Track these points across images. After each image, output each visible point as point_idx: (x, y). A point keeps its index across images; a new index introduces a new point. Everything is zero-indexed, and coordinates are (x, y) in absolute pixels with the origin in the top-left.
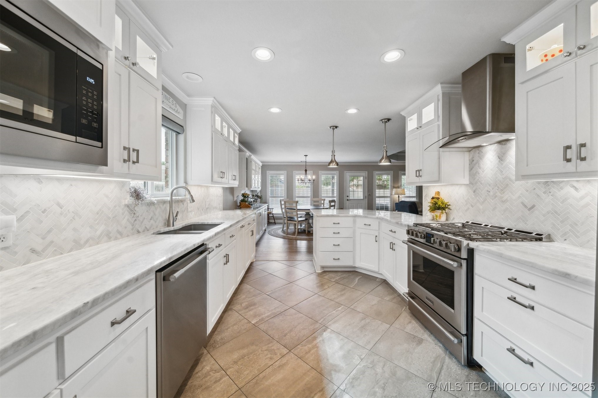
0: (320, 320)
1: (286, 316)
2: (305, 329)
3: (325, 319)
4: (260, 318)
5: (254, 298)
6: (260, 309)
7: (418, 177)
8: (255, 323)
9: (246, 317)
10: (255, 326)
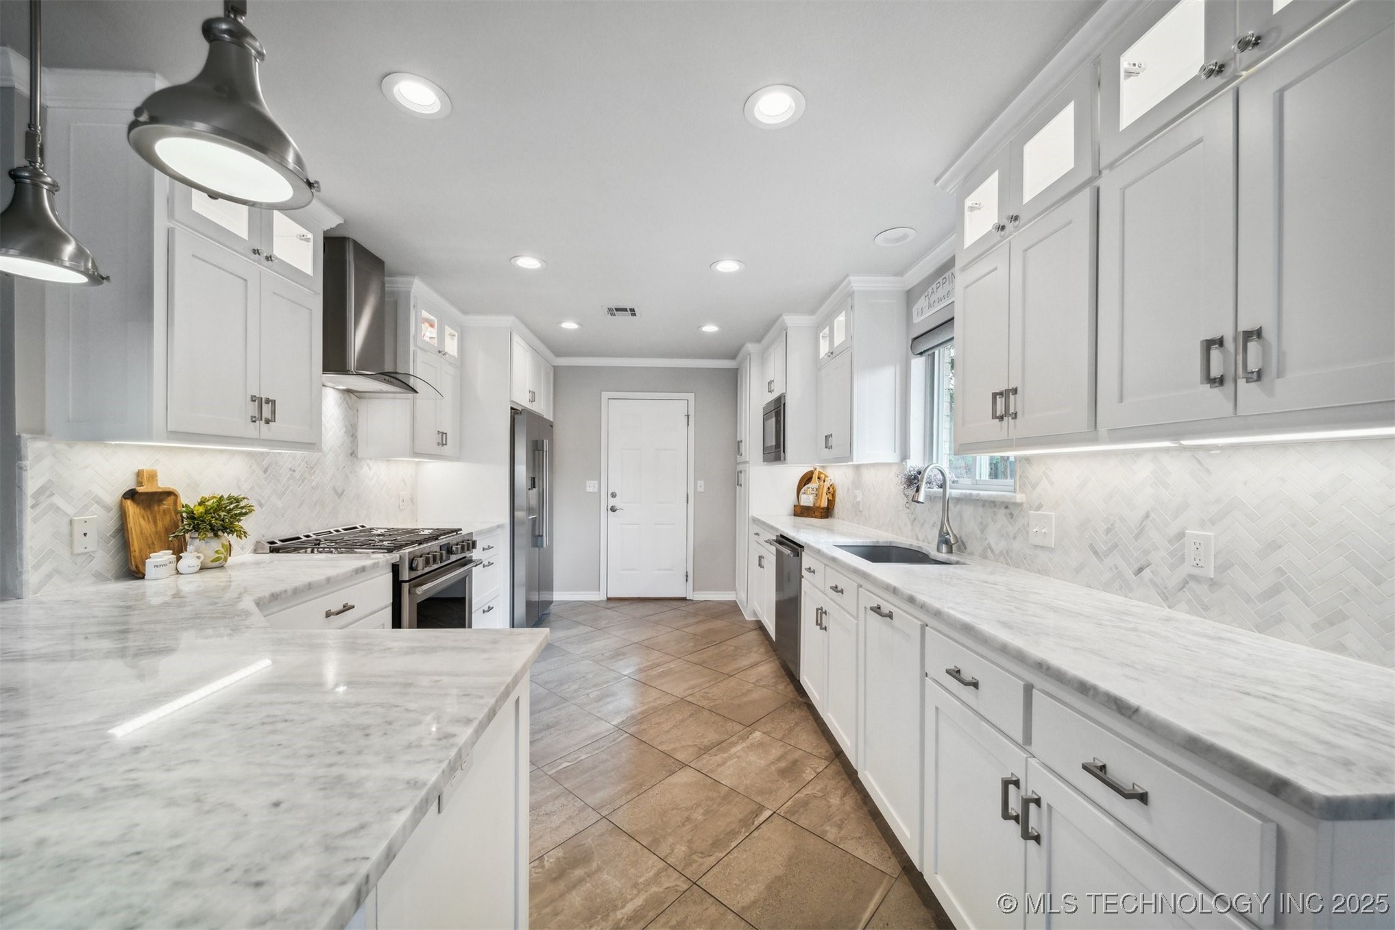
0: (623, 739)
1: (696, 745)
2: (657, 724)
3: (614, 741)
4: (748, 742)
5: (798, 795)
6: (762, 762)
7: (255, 421)
8: (754, 732)
9: (781, 743)
10: (751, 726)
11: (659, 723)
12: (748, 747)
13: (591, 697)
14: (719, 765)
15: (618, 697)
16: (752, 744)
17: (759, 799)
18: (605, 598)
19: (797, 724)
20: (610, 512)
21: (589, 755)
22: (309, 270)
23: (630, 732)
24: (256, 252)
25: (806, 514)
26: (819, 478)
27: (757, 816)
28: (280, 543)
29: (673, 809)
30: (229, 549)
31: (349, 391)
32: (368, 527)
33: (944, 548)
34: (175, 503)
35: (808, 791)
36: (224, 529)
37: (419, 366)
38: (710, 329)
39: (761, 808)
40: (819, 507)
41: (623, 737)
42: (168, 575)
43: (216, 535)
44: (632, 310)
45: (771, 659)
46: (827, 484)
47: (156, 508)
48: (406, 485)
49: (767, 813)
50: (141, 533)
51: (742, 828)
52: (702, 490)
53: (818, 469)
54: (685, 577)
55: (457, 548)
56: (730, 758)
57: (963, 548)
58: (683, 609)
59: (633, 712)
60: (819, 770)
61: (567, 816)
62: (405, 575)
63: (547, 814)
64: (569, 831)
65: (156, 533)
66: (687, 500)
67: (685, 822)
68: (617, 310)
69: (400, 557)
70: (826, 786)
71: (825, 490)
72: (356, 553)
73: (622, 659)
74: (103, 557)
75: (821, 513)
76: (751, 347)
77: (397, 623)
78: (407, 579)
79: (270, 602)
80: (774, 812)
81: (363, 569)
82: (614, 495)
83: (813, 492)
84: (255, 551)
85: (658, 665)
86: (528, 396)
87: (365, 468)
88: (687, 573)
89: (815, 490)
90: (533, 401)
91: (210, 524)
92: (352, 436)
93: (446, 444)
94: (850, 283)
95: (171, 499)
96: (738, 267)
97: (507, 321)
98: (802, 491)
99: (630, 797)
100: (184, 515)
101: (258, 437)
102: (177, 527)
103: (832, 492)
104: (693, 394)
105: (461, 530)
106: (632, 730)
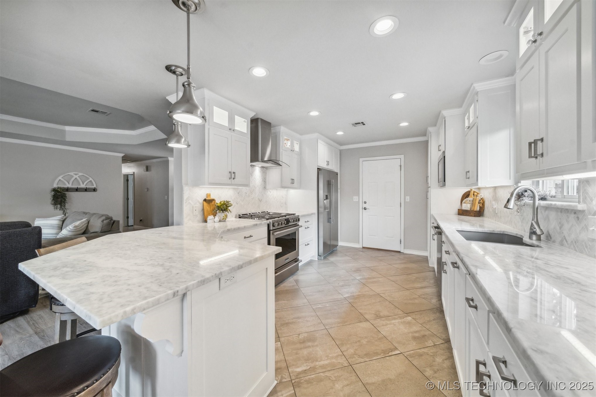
1: (376, 314)
4: (403, 320)
5: (419, 350)
6: (406, 330)
7: (230, 179)
8: (408, 317)
9: (421, 325)
10: (408, 314)
11: (363, 301)
12: (401, 322)
13: (340, 284)
14: (383, 325)
15: (351, 287)
16: (404, 322)
17: (396, 345)
18: (362, 247)
19: (434, 320)
20: (363, 210)
21: (330, 305)
22: (246, 132)
23: (349, 301)
24: (230, 129)
25: (465, 214)
26: (473, 195)
27: (392, 351)
28: (242, 215)
29: (354, 335)
30: (226, 216)
31: (263, 167)
32: (269, 212)
33: (534, 237)
34: (215, 202)
35: (425, 350)
36: (225, 210)
37: (283, 157)
38: (404, 124)
39: (396, 349)
40: (473, 211)
41: (346, 302)
42: (212, 222)
43: (223, 212)
44: (362, 123)
45: (435, 287)
46: (478, 198)
47: (211, 204)
48: (283, 198)
49: (398, 352)
50: (207, 210)
51: (382, 353)
52: (408, 201)
53: (473, 190)
54: (400, 242)
55: (291, 220)
56: (390, 324)
57: (549, 238)
58: (396, 256)
59: (354, 294)
60: (436, 344)
61: (313, 324)
62: (271, 228)
63: (307, 321)
64: (312, 329)
65: (211, 210)
66: (401, 205)
67: (357, 342)
68: (356, 124)
69: (270, 222)
70: (437, 352)
71: (477, 201)
72: (262, 220)
73: (358, 272)
74: (200, 217)
75: (475, 214)
76: (430, 129)
77: (269, 243)
78: (272, 229)
79: (227, 231)
80: (401, 353)
81: (256, 225)
82: (365, 203)
83: (470, 202)
84: (236, 217)
85: (374, 278)
86: (326, 163)
87: (269, 192)
88: (401, 240)
89: (471, 201)
90: (328, 164)
91: (222, 209)
92: (264, 182)
93: (294, 183)
94: (474, 88)
95: (214, 201)
96: (403, 95)
97: (315, 135)
98: (464, 201)
99: (339, 325)
100: (217, 206)
101: (231, 183)
102: (215, 209)
103: (482, 203)
104: (403, 155)
105: (295, 214)
106: (351, 301)
